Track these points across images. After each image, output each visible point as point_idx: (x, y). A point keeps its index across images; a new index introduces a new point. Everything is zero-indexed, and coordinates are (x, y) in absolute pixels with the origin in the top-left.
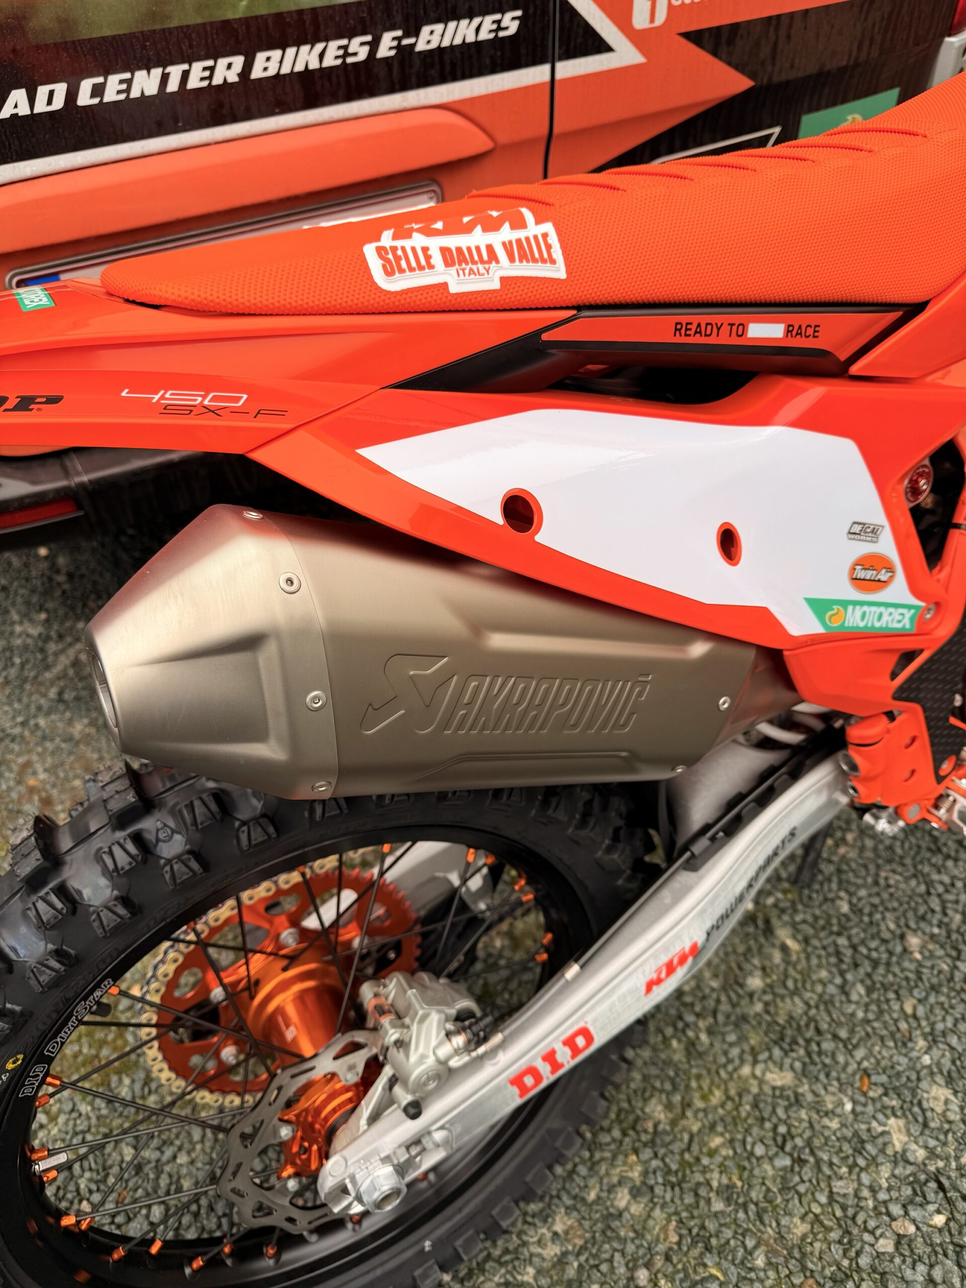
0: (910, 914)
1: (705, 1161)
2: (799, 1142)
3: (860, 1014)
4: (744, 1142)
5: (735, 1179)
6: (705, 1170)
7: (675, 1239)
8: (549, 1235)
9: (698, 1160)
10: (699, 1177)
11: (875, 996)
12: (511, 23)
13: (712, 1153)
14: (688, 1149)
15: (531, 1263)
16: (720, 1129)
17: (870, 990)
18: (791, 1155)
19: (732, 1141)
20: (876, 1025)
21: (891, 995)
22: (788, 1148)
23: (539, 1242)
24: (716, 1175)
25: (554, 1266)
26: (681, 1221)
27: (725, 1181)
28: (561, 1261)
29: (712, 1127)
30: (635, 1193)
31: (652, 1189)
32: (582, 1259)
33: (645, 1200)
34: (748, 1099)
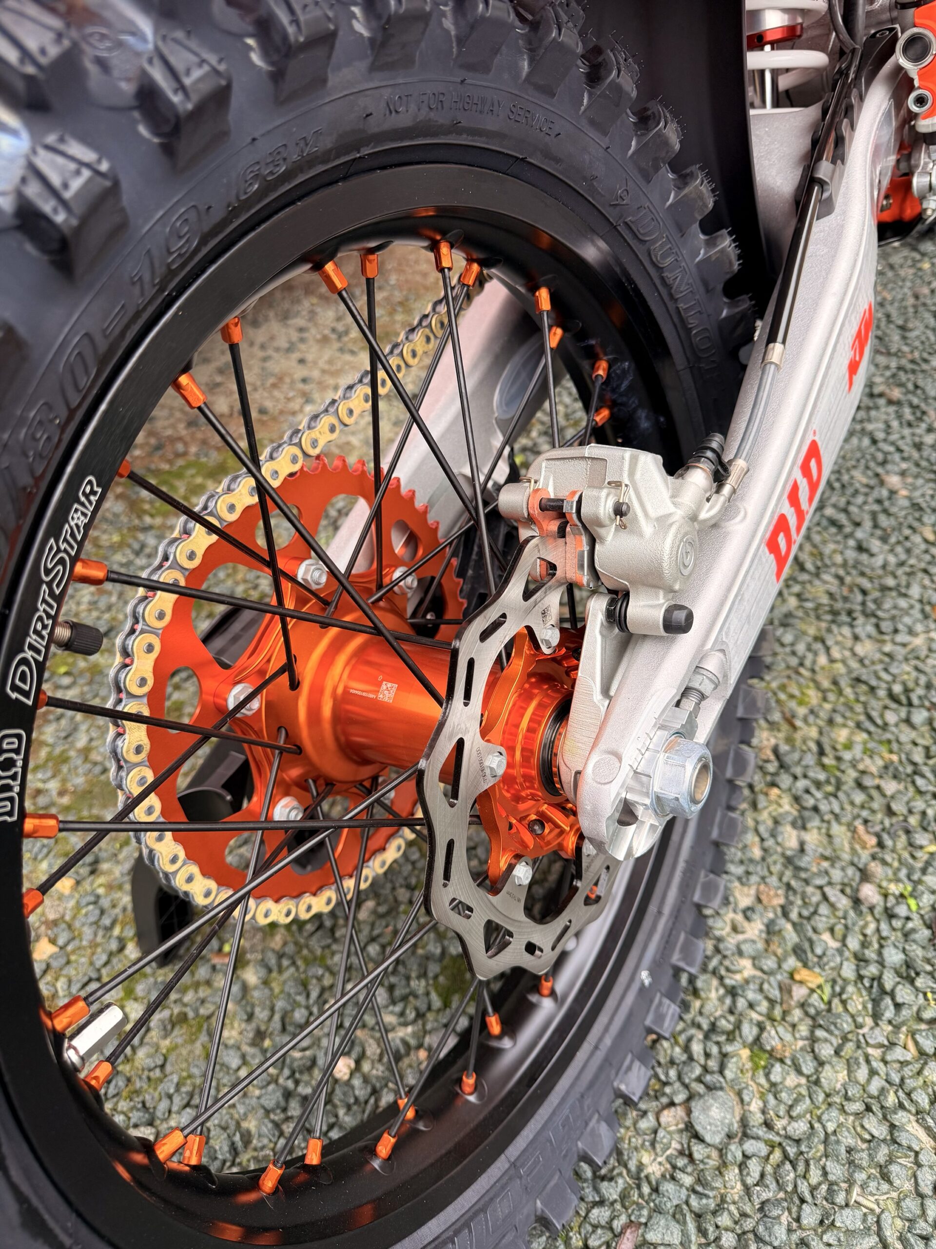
0: (872, 464)
1: (847, 756)
2: (920, 691)
3: (892, 559)
4: (870, 718)
5: (887, 755)
6: (854, 764)
7: (873, 841)
8: (739, 918)
9: (839, 759)
10: (852, 774)
11: (893, 540)
13: (848, 746)
14: (822, 753)
15: (740, 953)
16: (839, 719)
17: (884, 539)
18: (922, 706)
19: (859, 725)
20: (912, 561)
21: (907, 532)
22: (916, 701)
23: (735, 929)
24: (868, 761)
25: (767, 942)
26: (866, 822)
27: (880, 763)
28: (771, 930)
29: (831, 722)
30: (801, 824)
31: (816, 809)
32: (794, 915)
33: (815, 822)
34: (844, 683)
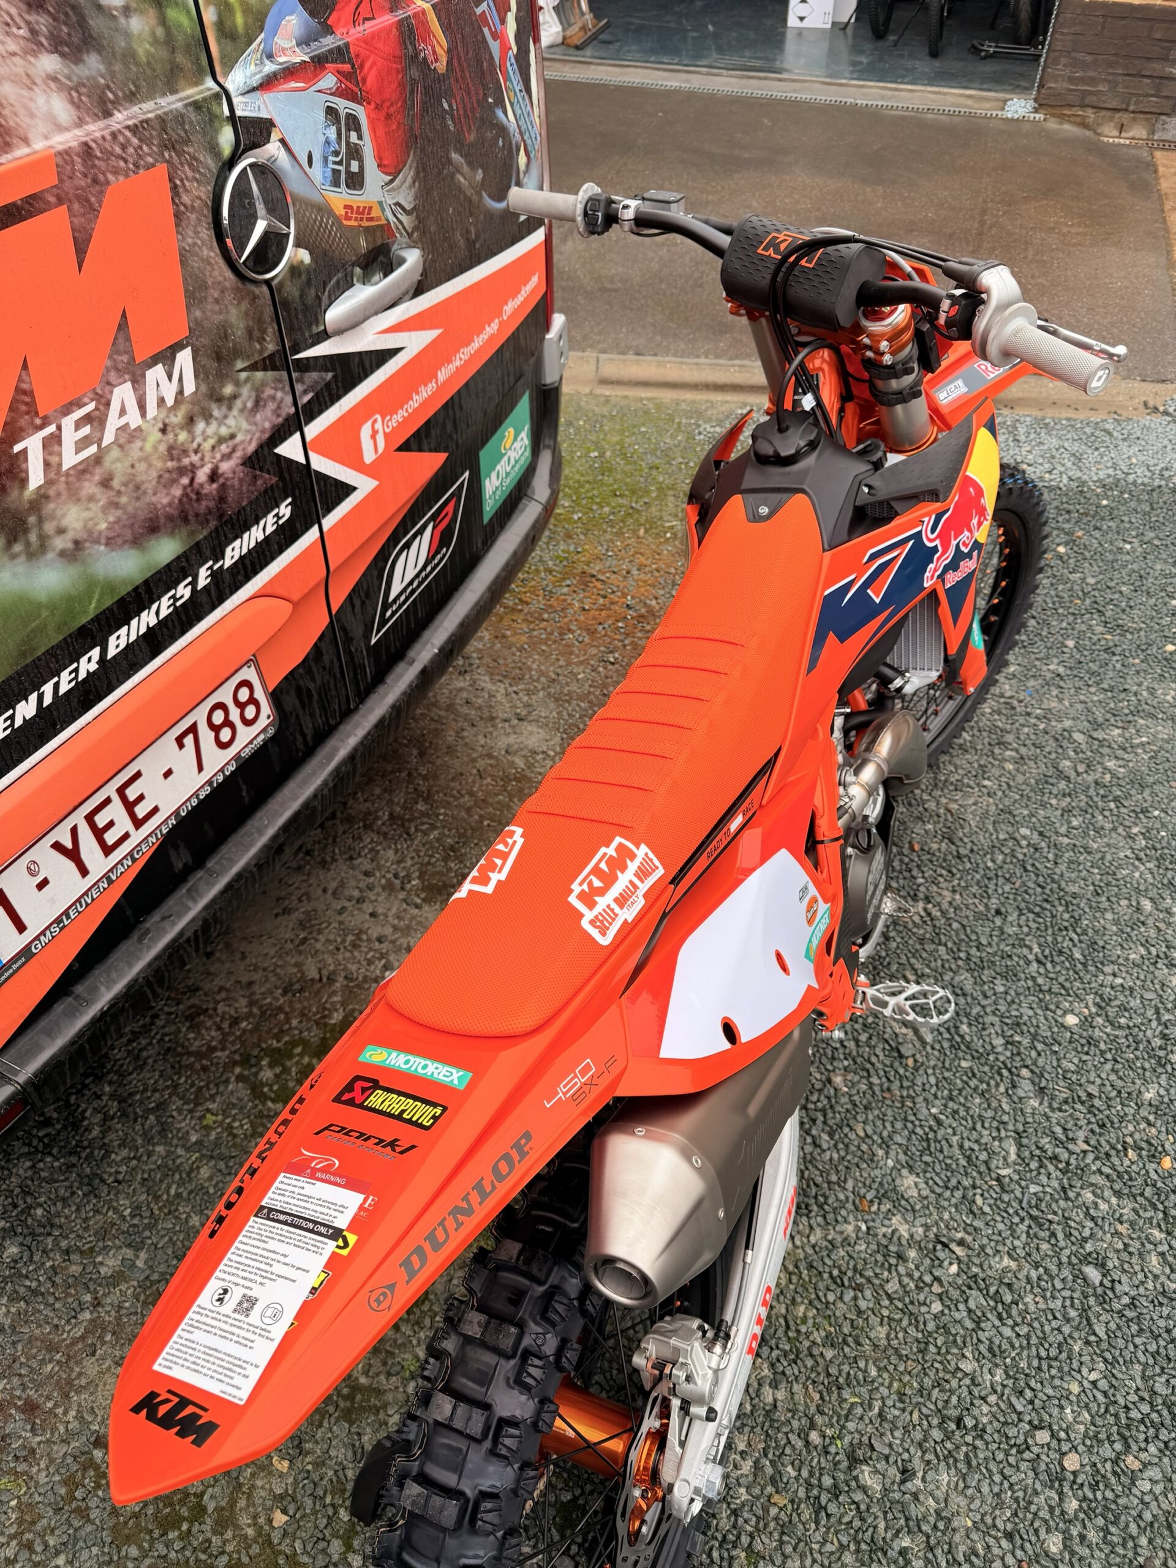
0: (824, 1061)
1: (803, 1329)
2: (850, 1274)
3: (835, 1156)
4: (818, 1297)
5: (827, 1327)
6: (808, 1335)
7: (818, 1396)
8: (738, 1457)
9: (798, 1331)
10: (807, 1344)
11: (837, 1137)
12: (285, 510)
13: (804, 1320)
14: (788, 1327)
15: (739, 1485)
16: (799, 1300)
17: (831, 1135)
18: (850, 1286)
19: (811, 1303)
20: (849, 1157)
21: (846, 1130)
22: (846, 1283)
23: (735, 1466)
24: (816, 1334)
25: (755, 1475)
26: (814, 1382)
27: (823, 1334)
28: (757, 1467)
29: (793, 1301)
30: (774, 1385)
31: (783, 1373)
32: (770, 1456)
33: (783, 1385)
34: (802, 1266)
